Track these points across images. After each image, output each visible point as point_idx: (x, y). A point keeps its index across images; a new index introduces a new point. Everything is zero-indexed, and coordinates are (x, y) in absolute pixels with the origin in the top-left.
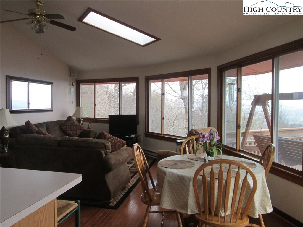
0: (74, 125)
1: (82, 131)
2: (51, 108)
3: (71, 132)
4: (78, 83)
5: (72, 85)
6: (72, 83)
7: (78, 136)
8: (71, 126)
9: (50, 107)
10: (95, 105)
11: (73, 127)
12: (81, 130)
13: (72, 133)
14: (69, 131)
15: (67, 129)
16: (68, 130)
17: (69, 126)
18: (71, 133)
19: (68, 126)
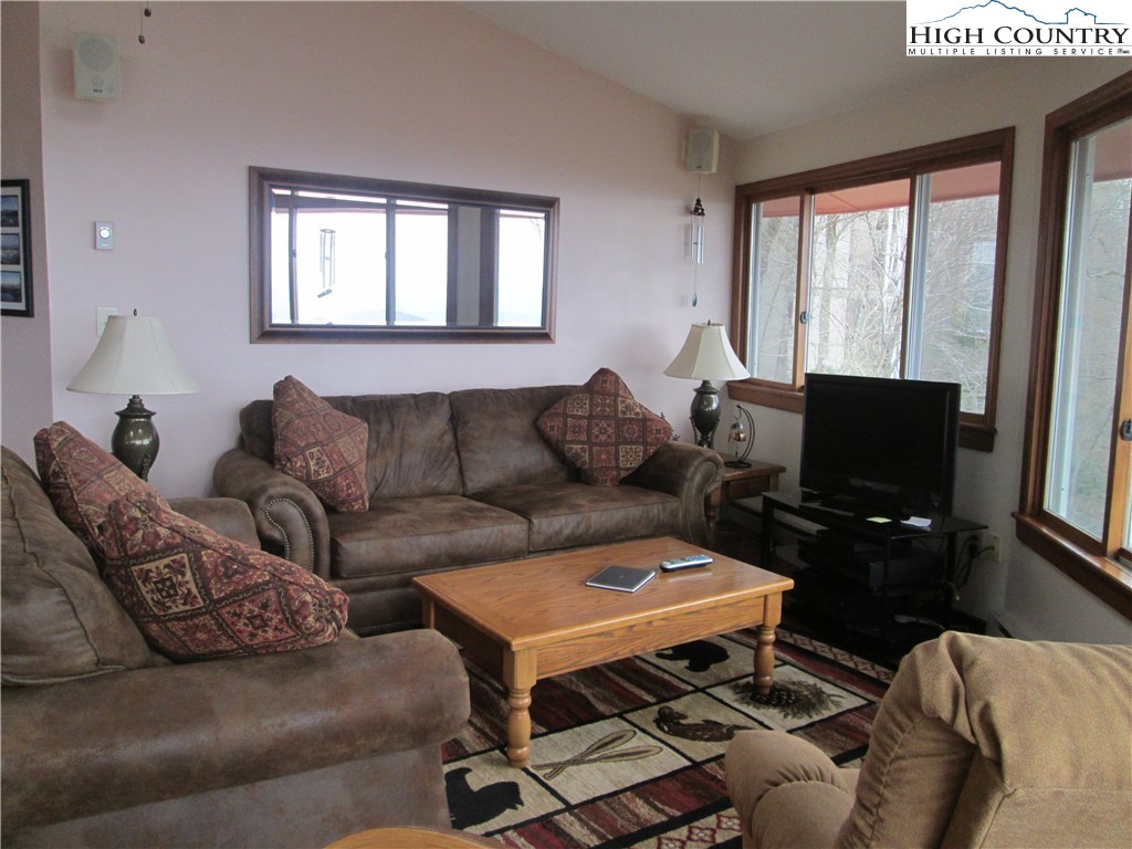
0: (607, 418)
1: (655, 453)
2: (539, 324)
3: (583, 450)
4: (745, 199)
5: (698, 210)
6: (698, 201)
7: (623, 474)
8: (590, 417)
9: (535, 321)
10: (801, 317)
11: (603, 424)
12: (645, 444)
13: (591, 455)
14: (576, 448)
15: (565, 433)
16: (569, 437)
17: (582, 417)
18: (586, 457)
19: (574, 417)
